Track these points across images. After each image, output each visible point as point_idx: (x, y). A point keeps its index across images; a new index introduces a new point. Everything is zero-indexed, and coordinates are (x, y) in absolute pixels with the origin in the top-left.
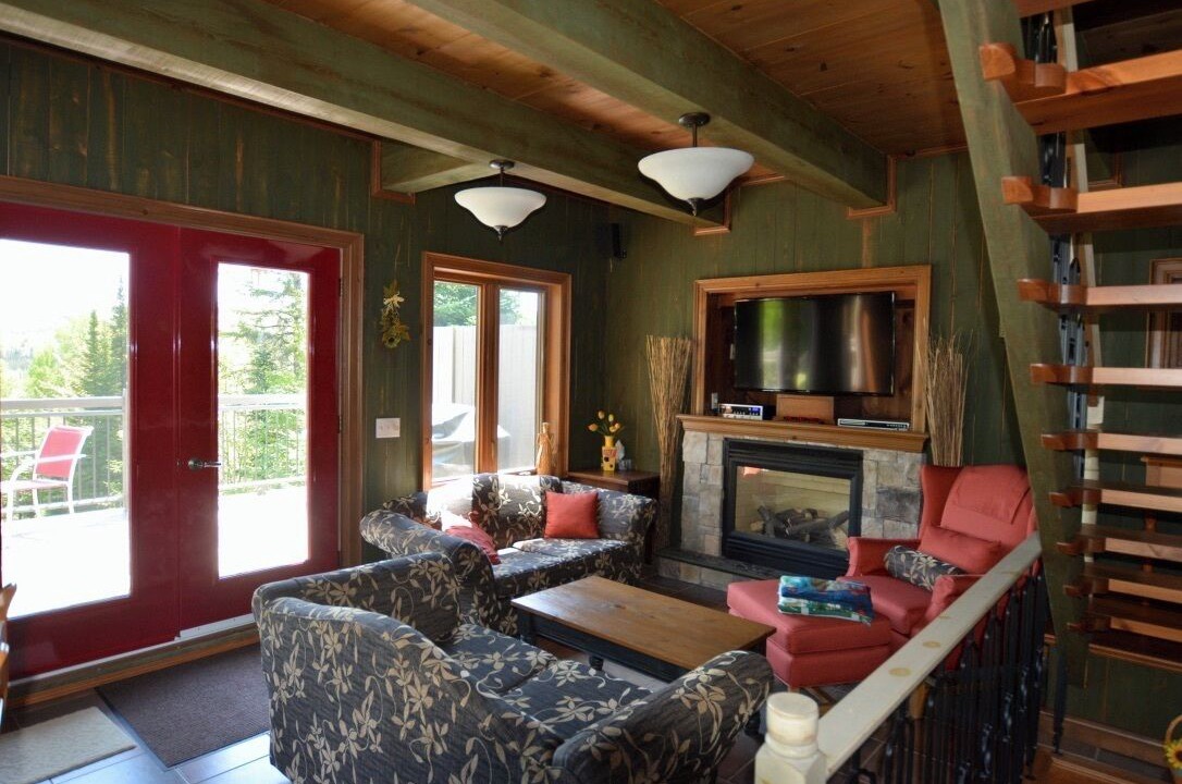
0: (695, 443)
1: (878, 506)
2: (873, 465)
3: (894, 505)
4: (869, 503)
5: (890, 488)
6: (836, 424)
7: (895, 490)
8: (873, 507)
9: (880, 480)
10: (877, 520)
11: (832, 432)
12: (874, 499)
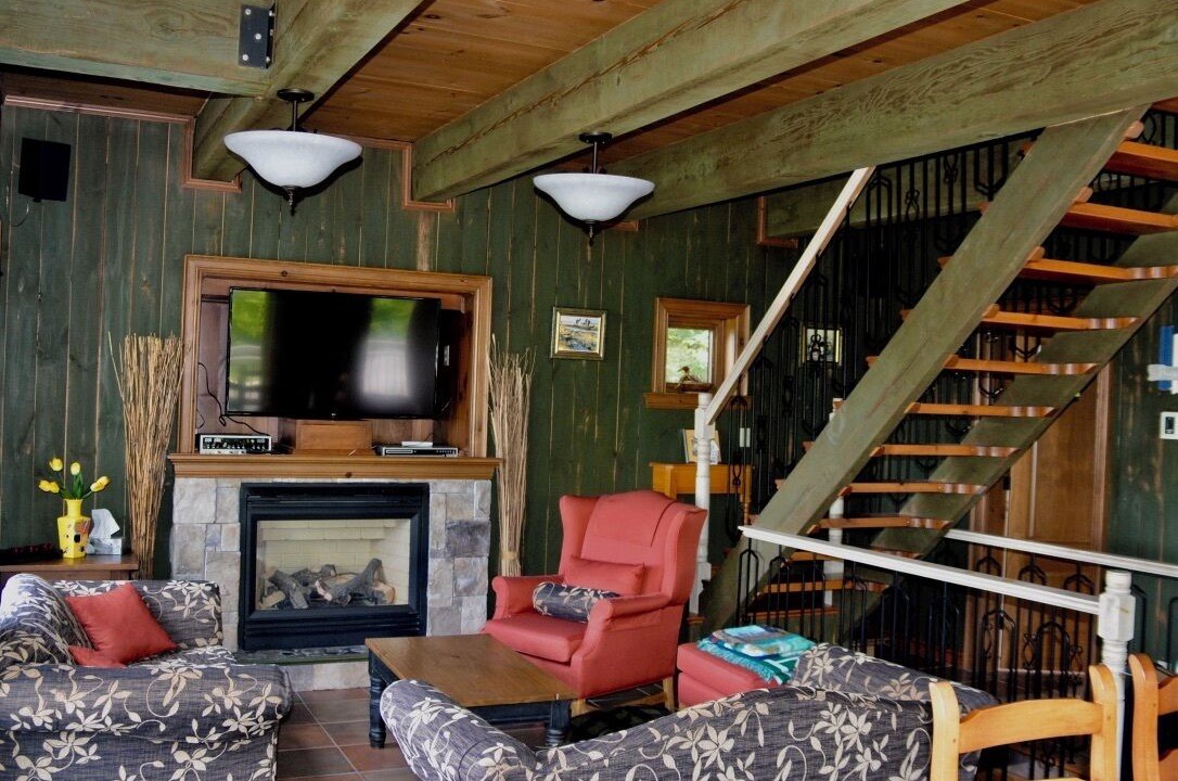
0: (196, 496)
1: (448, 544)
2: (442, 498)
3: (465, 541)
4: (437, 542)
5: (461, 522)
6: (379, 454)
7: (467, 523)
8: (442, 546)
9: (449, 514)
10: (448, 560)
11: (376, 463)
12: (444, 537)
